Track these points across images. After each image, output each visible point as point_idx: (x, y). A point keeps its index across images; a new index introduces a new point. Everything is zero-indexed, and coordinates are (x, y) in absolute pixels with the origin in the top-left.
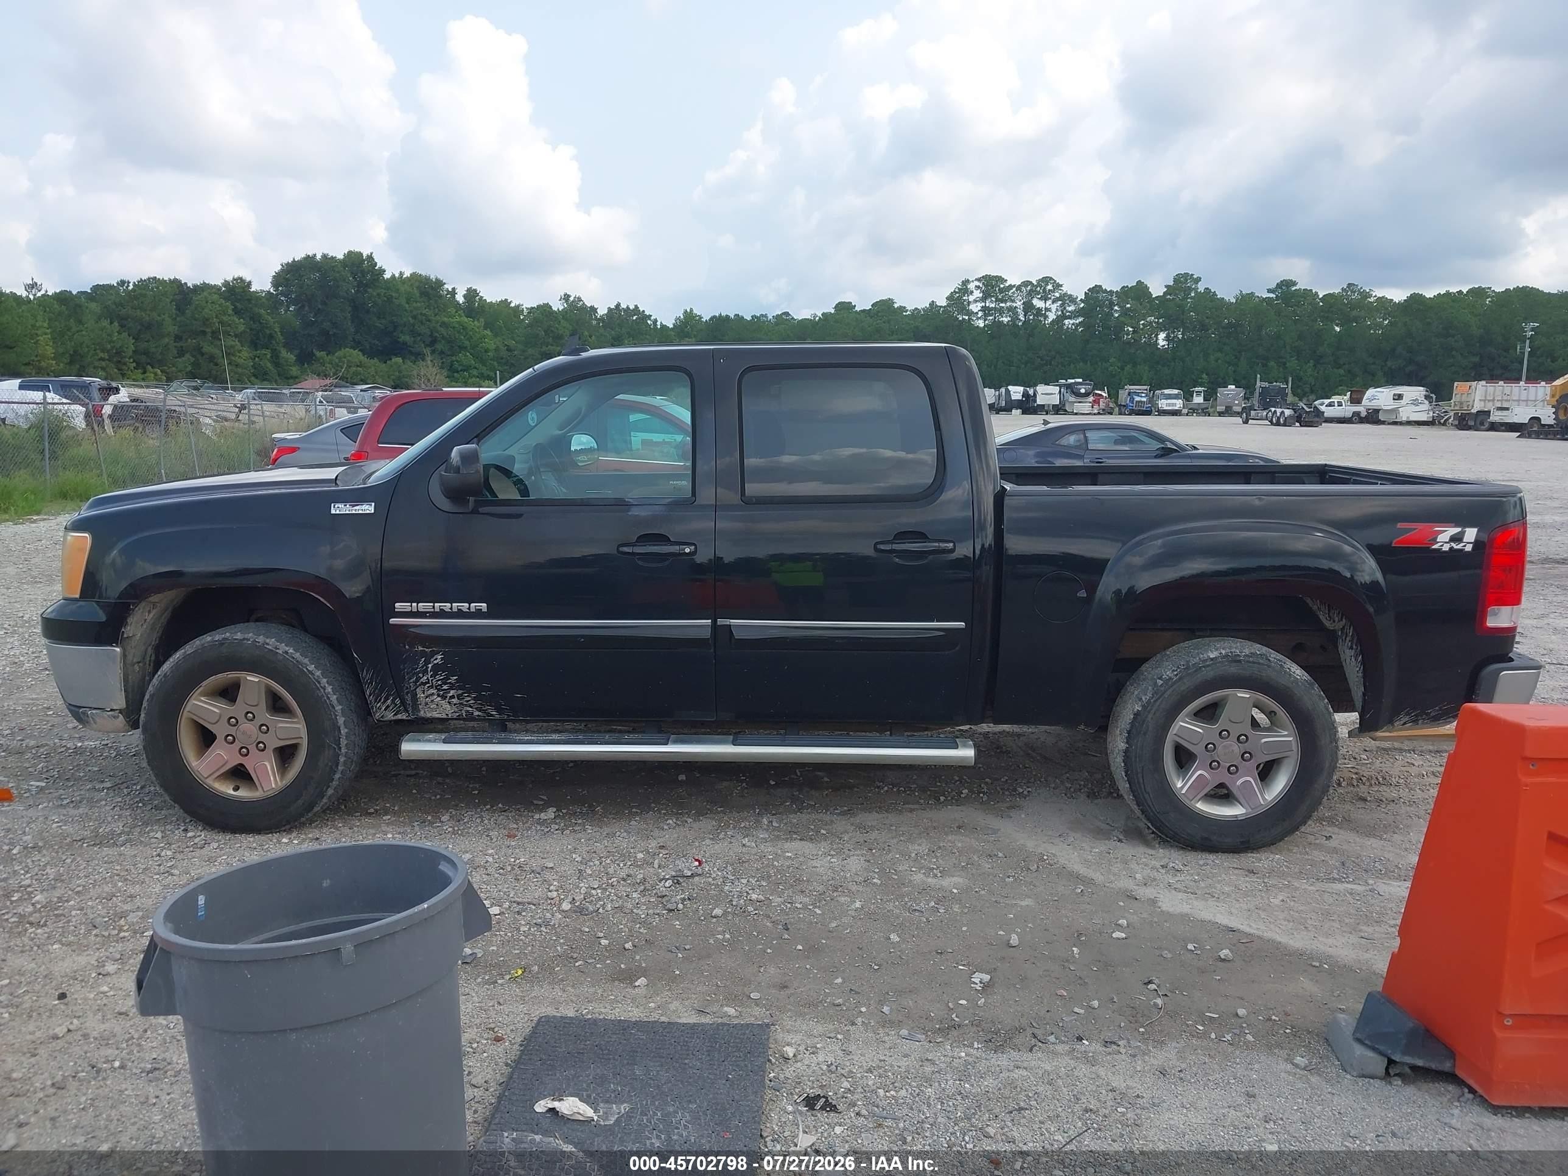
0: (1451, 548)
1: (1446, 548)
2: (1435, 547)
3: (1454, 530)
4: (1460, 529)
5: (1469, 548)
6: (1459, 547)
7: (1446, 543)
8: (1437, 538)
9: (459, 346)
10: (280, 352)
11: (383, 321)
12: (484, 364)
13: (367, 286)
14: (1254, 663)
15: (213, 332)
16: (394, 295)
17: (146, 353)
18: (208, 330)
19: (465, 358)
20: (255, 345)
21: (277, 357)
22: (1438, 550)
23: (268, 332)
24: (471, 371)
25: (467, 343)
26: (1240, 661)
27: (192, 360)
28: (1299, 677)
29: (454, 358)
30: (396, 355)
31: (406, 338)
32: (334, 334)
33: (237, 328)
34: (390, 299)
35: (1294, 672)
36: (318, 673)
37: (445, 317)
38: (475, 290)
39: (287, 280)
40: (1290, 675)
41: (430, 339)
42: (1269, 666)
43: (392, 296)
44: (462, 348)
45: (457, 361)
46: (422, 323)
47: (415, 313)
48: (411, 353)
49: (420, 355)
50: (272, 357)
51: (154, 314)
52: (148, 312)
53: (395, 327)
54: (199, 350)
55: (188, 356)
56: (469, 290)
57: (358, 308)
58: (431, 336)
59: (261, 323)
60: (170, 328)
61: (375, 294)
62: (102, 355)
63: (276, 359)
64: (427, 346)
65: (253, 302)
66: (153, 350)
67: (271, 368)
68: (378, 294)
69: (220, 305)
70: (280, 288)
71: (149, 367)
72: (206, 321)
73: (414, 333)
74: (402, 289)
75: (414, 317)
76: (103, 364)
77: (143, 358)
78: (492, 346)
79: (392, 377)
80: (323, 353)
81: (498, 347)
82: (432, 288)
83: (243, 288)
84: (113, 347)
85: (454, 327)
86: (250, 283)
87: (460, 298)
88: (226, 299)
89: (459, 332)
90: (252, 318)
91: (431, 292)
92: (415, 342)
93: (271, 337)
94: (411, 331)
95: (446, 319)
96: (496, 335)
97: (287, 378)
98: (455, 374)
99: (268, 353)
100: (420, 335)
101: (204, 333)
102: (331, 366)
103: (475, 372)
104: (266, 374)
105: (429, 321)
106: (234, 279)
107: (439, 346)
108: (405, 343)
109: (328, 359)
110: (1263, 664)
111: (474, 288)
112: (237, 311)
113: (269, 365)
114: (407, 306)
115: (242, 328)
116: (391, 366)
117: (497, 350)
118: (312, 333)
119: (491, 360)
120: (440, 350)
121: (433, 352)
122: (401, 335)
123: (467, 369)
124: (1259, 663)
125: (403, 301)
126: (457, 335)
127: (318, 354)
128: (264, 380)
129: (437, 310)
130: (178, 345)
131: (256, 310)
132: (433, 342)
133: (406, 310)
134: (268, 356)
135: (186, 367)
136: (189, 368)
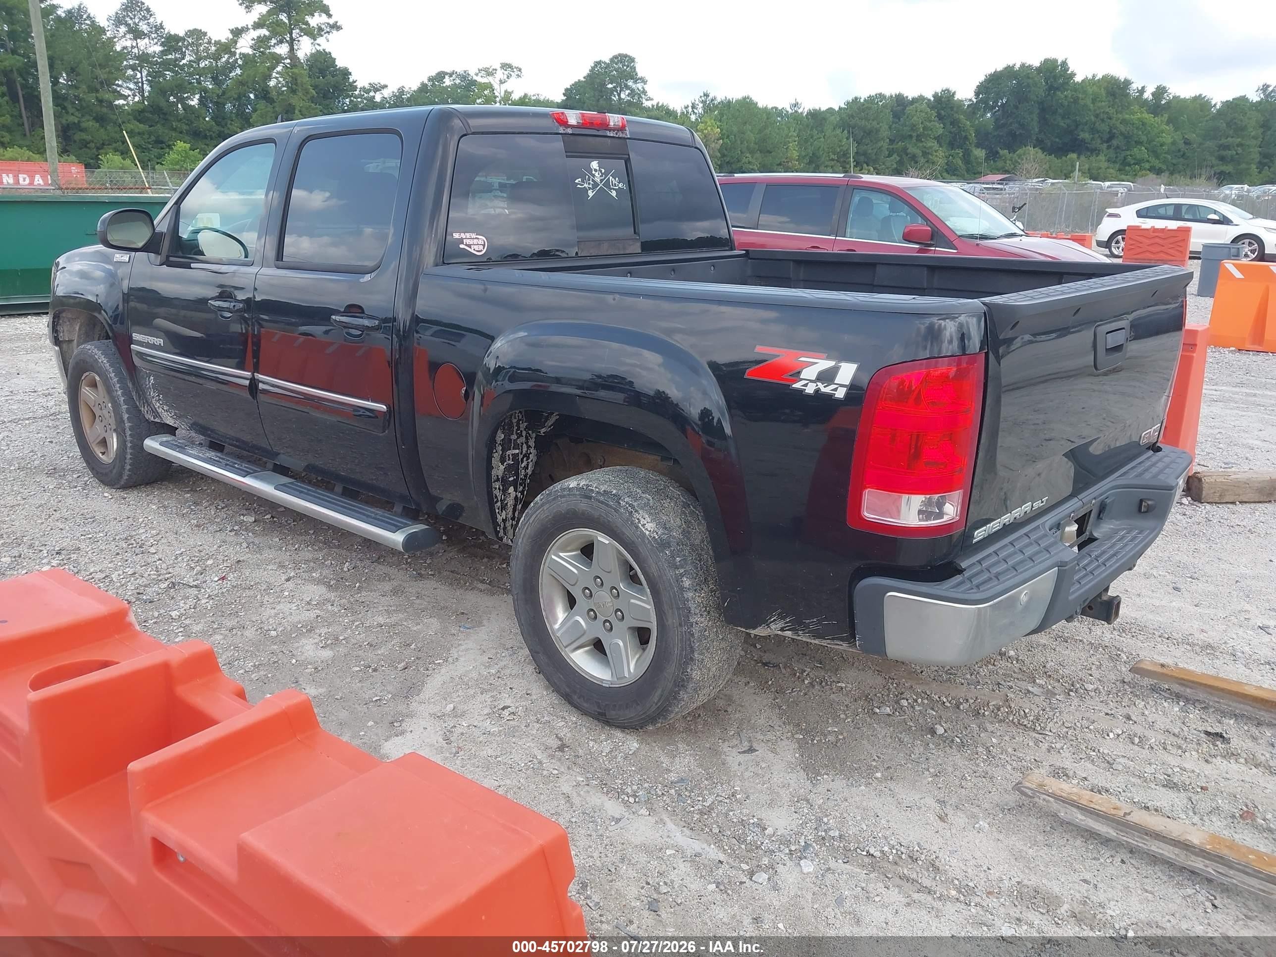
0: (817, 391)
1: (810, 389)
2: (797, 385)
3: (825, 364)
4: (830, 364)
5: (840, 394)
6: (827, 390)
7: (811, 381)
8: (799, 373)
9: (1136, 142)
10: (971, 151)
11: (1068, 121)
12: (1157, 157)
13: (1057, 89)
14: (602, 503)
15: (918, 136)
16: (1080, 96)
17: (865, 154)
18: (914, 134)
19: (1140, 152)
20: (952, 145)
21: (969, 155)
22: (800, 392)
23: (964, 134)
24: (1143, 165)
25: (1144, 138)
26: (590, 498)
27: (898, 158)
28: (647, 533)
29: (1128, 153)
30: (1073, 152)
31: (1085, 136)
32: (1021, 134)
33: (937, 132)
34: (1076, 100)
35: (643, 525)
36: (116, 380)
37: (1127, 114)
38: (1164, 88)
39: (987, 88)
40: (637, 527)
41: (1108, 136)
42: (616, 511)
43: (1078, 98)
44: (1139, 143)
45: (1131, 155)
46: (1103, 120)
47: (1098, 112)
48: (1087, 149)
49: (1096, 150)
50: (963, 156)
51: (875, 123)
52: (870, 122)
53: (1077, 126)
54: (905, 150)
55: (895, 156)
56: (1158, 88)
57: (1045, 110)
58: (1110, 132)
59: (959, 127)
60: (885, 132)
61: (1063, 96)
62: (832, 156)
63: (967, 158)
64: (1103, 142)
65: (955, 109)
66: (870, 151)
67: (961, 164)
68: (1066, 96)
69: (926, 113)
70: (981, 96)
71: (865, 165)
72: (913, 127)
73: (1093, 130)
74: (1090, 91)
75: (1097, 116)
76: (833, 163)
77: (862, 158)
78: (1169, 140)
79: (1065, 171)
80: (1006, 151)
81: (1174, 141)
82: (1120, 88)
83: (948, 97)
84: (841, 151)
85: (1133, 124)
86: (954, 94)
87: (1148, 95)
88: (932, 108)
89: (1137, 128)
90: (952, 123)
91: (1117, 91)
92: (1093, 139)
93: (966, 138)
94: (1092, 129)
95: (1127, 116)
96: (1177, 129)
97: (975, 174)
98: (1127, 168)
99: (960, 152)
100: (1098, 132)
101: (911, 136)
102: (1010, 162)
103: (1147, 166)
104: (956, 169)
105: (1110, 119)
106: (942, 91)
107: (1115, 142)
108: (1083, 140)
109: (1009, 156)
110: (611, 507)
111: (1164, 85)
112: (940, 118)
113: (960, 162)
114: (1092, 105)
115: (941, 131)
116: (1066, 162)
117: (1174, 143)
118: (1001, 134)
119: (1165, 153)
120: (1116, 145)
121: (1109, 147)
122: (1081, 133)
123: (1139, 162)
124: (607, 505)
125: (1089, 102)
126: (1135, 131)
127: (1001, 152)
128: (954, 175)
129: (1120, 108)
130: (891, 147)
131: (956, 116)
132: (1112, 137)
133: (1090, 110)
134: (961, 155)
135: (892, 165)
136: (895, 166)
